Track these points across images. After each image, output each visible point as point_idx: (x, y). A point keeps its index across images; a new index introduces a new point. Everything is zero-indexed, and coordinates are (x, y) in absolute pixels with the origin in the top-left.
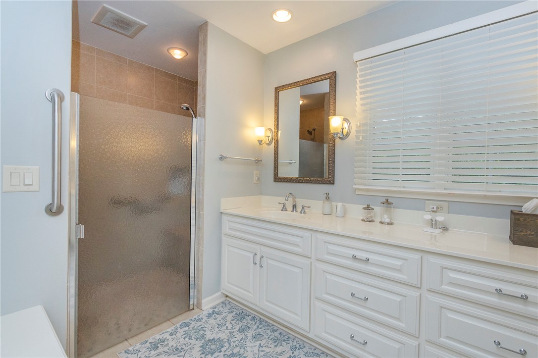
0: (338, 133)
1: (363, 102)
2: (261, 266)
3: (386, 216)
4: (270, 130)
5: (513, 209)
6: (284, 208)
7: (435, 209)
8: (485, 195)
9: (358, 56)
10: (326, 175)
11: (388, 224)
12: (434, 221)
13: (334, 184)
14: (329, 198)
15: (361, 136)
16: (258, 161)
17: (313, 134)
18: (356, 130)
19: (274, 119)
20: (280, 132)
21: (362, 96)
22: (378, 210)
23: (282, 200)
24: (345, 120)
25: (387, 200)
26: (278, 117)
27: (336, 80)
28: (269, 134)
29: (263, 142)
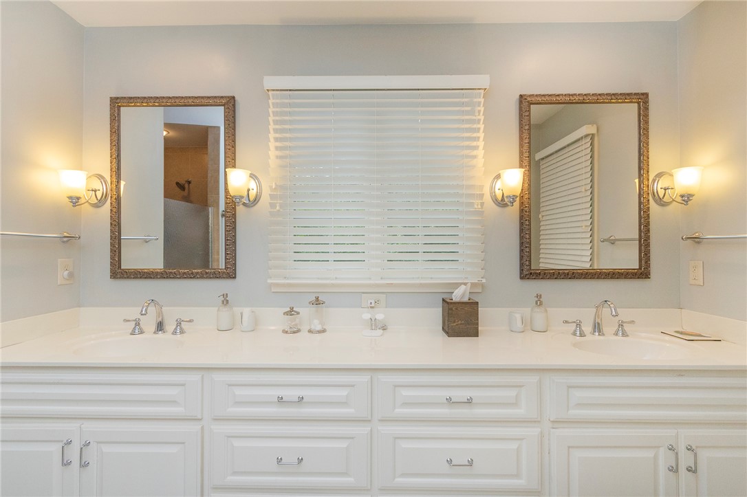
0: (242, 197)
1: (279, 153)
2: (84, 465)
3: (316, 322)
4: (100, 177)
5: (445, 296)
6: (137, 329)
7: (373, 305)
8: (421, 284)
9: (271, 82)
10: (221, 263)
11: (319, 332)
12: (373, 320)
13: (235, 278)
14: (227, 301)
15: (278, 205)
16: (69, 240)
17: (186, 190)
18: (270, 195)
19: (109, 158)
20: (123, 183)
21: (278, 144)
22: (305, 311)
23: (134, 313)
24: (252, 176)
25: (317, 298)
26: (119, 156)
27: (234, 111)
28: (97, 184)
29: (82, 201)
